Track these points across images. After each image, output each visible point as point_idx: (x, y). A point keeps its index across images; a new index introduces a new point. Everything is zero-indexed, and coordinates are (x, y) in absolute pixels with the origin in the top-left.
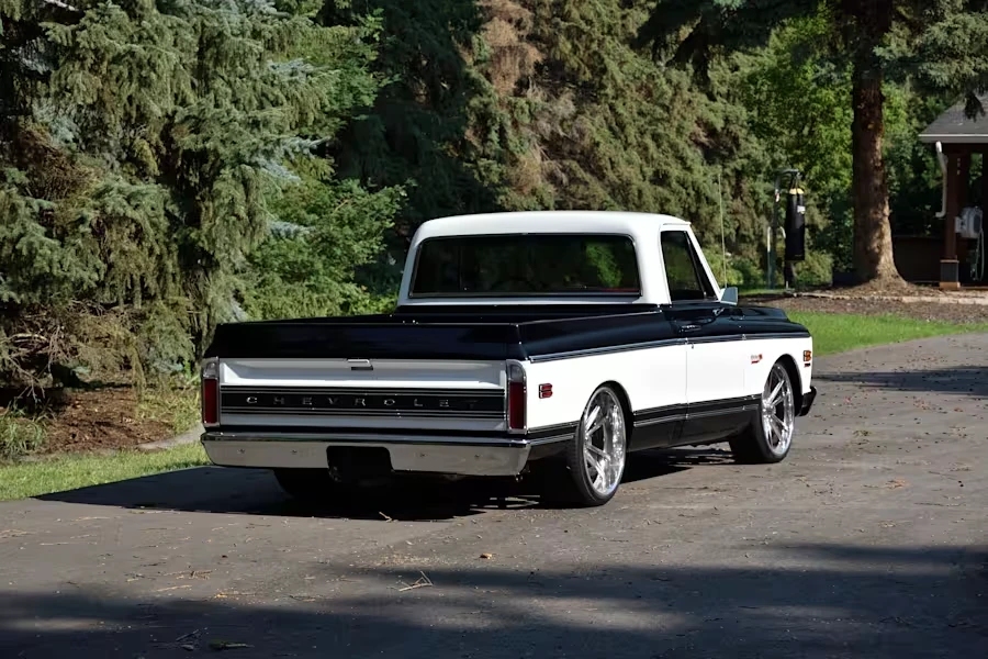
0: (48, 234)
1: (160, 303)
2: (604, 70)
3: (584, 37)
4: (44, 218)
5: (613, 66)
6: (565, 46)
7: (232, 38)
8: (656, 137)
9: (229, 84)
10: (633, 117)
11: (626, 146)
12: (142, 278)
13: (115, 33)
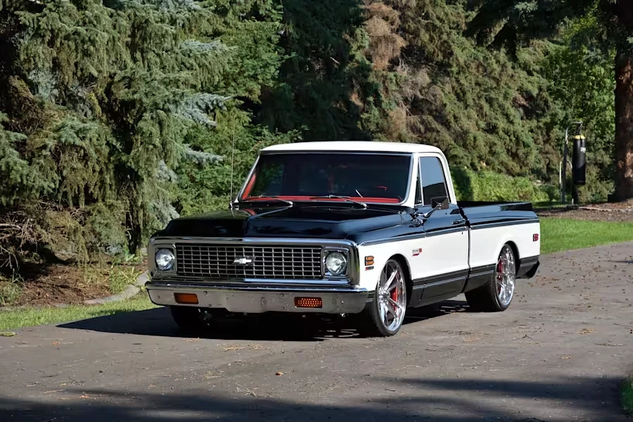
0: (23, 157)
1: (100, 204)
2: (451, 54)
3: (437, 30)
4: (20, 146)
5: (457, 51)
6: (425, 36)
7: (155, 24)
8: (490, 101)
9: (158, 55)
10: (471, 87)
11: (466, 107)
12: (87, 188)
13: (66, 19)
